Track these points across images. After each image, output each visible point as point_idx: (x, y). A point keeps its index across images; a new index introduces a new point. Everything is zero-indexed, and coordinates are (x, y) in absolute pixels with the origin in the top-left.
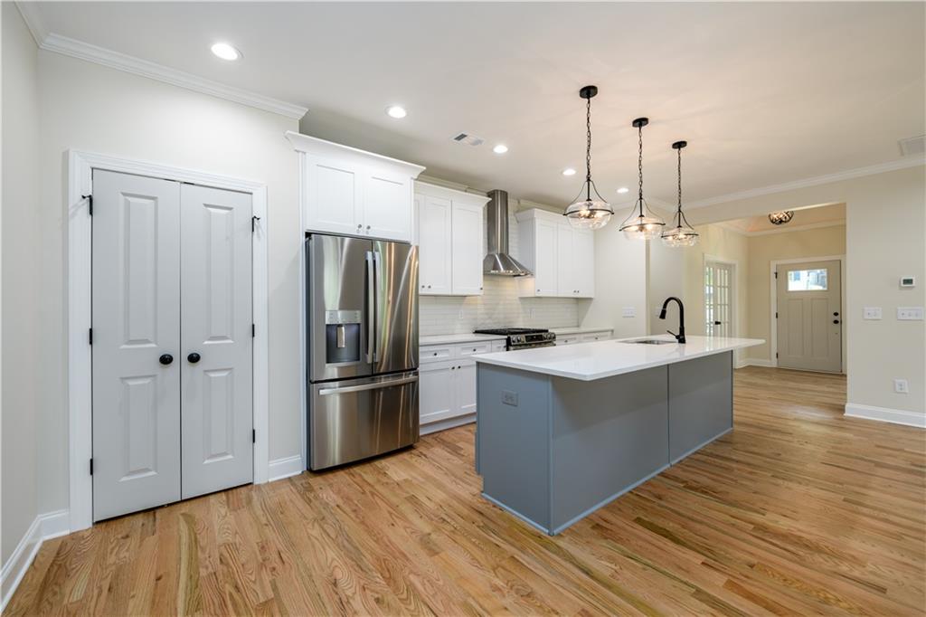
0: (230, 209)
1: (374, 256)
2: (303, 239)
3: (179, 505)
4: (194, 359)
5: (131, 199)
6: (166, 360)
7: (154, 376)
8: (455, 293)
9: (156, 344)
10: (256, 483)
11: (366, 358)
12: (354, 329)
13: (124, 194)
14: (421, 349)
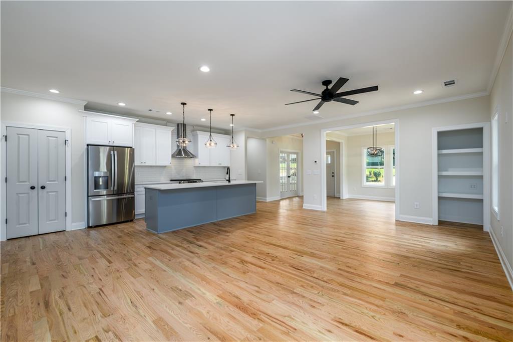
0: (57, 137)
1: (114, 152)
2: (86, 147)
3: (37, 237)
4: (43, 188)
5: (19, 136)
6: (33, 188)
7: (28, 193)
8: (157, 165)
9: (29, 182)
10: (67, 230)
11: (110, 188)
12: (107, 178)
13: (17, 134)
14: (136, 186)
